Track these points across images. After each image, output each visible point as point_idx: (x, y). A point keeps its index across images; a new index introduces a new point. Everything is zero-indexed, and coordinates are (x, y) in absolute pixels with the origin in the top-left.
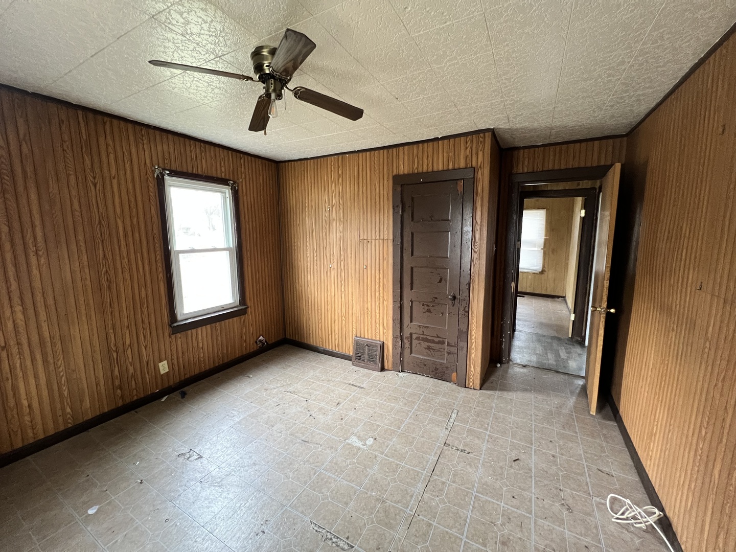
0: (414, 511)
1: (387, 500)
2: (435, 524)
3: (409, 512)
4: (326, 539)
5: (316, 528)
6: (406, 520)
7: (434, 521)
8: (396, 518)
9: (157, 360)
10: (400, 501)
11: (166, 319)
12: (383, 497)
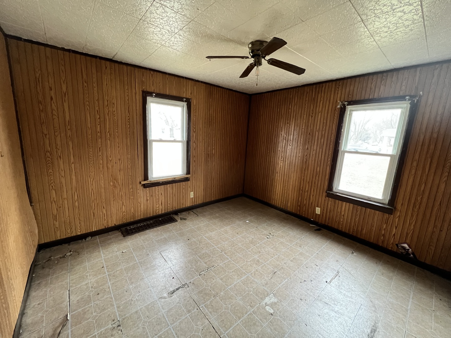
0: (201, 309)
1: (215, 298)
2: (188, 315)
3: (202, 305)
4: (208, 268)
5: (215, 266)
6: (199, 301)
7: (189, 316)
8: (202, 297)
9: (316, 205)
10: (211, 304)
11: (326, 187)
12: (217, 297)
